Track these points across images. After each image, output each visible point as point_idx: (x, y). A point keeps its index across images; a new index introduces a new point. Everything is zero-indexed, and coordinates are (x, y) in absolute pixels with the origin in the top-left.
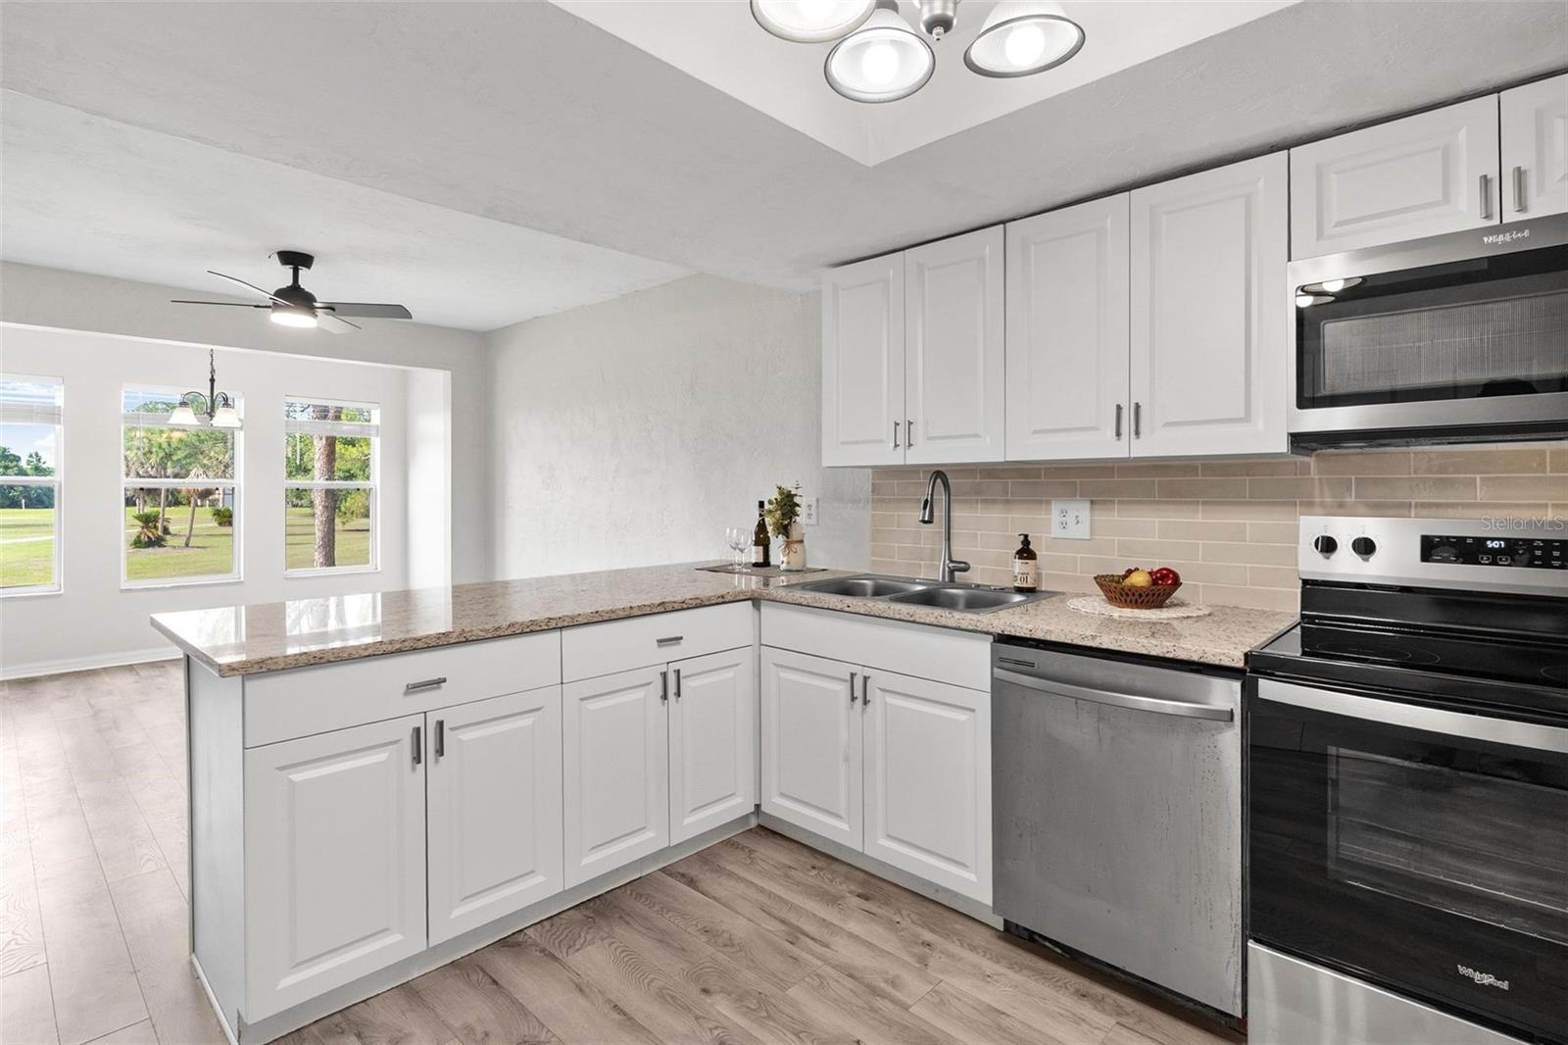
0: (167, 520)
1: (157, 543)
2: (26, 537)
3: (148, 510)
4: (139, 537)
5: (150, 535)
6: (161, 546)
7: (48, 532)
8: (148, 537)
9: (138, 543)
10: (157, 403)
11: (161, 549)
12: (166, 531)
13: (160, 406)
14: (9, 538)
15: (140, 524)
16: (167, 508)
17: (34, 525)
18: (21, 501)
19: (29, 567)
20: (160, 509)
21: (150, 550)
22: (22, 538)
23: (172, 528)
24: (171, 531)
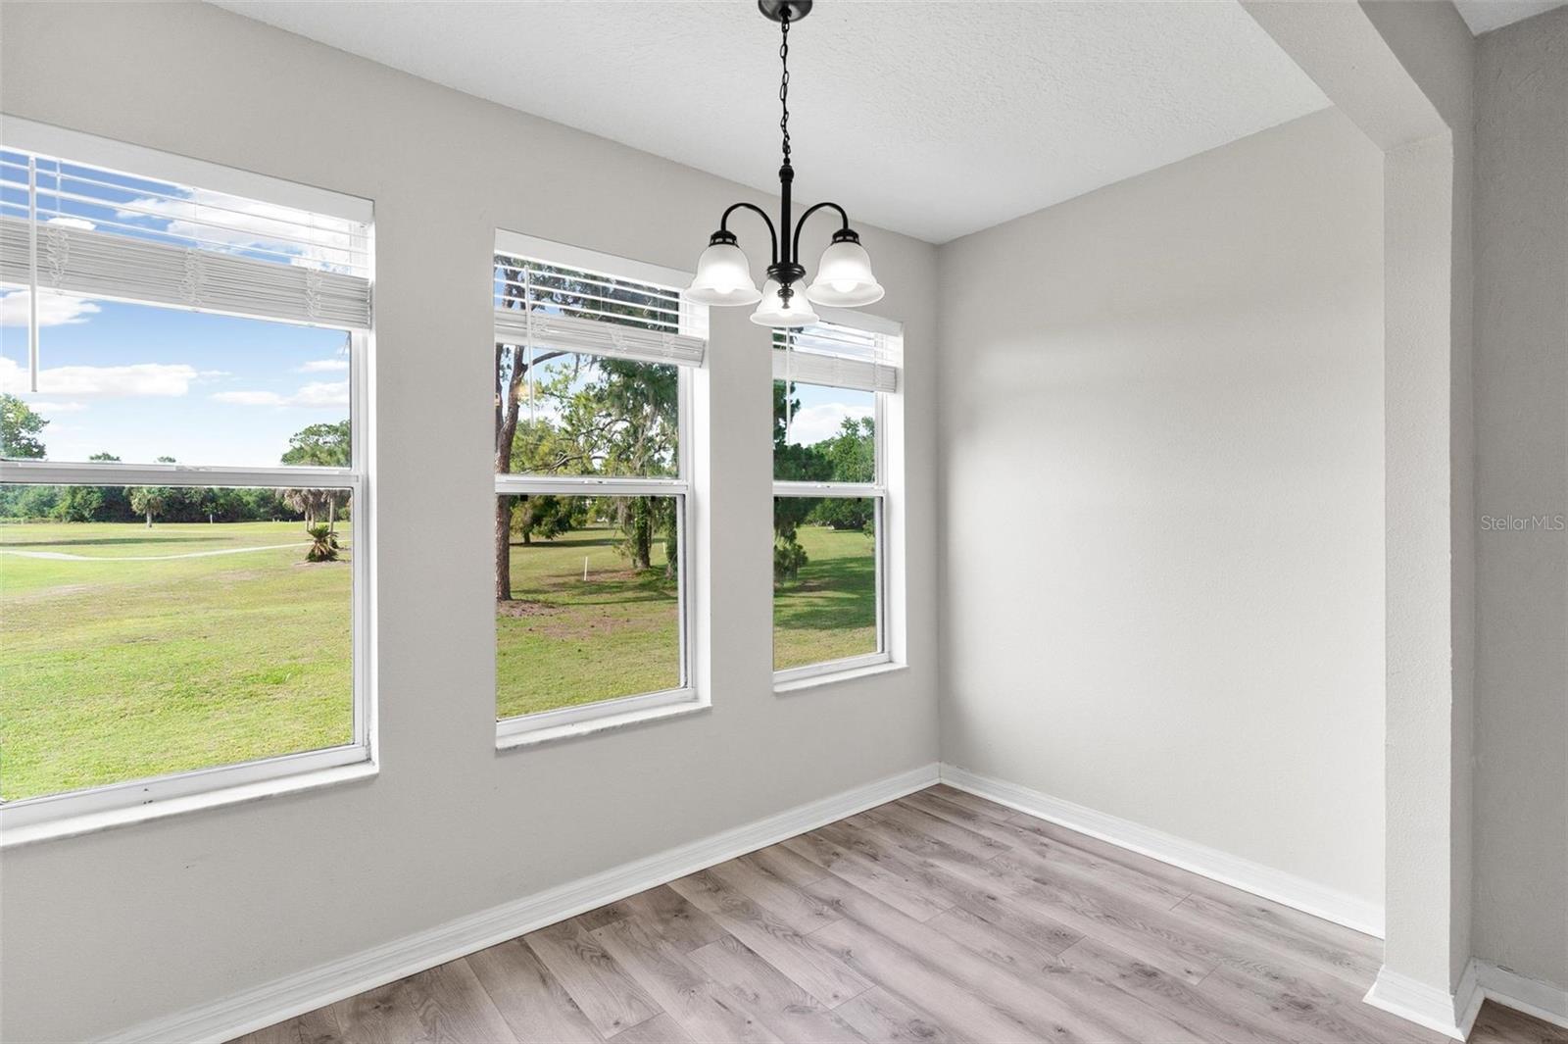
0: (334, 534)
1: (328, 556)
2: (214, 550)
3: (319, 525)
4: (313, 551)
5: (323, 549)
6: (332, 560)
7: (233, 545)
8: (321, 551)
9: (313, 557)
10: (320, 426)
11: (333, 563)
12: (334, 545)
13: (323, 429)
14: (201, 551)
15: (315, 539)
16: (335, 523)
17: (222, 539)
18: (208, 516)
19: (220, 581)
20: (329, 524)
21: (323, 564)
22: (211, 551)
23: (339, 542)
24: (339, 546)
